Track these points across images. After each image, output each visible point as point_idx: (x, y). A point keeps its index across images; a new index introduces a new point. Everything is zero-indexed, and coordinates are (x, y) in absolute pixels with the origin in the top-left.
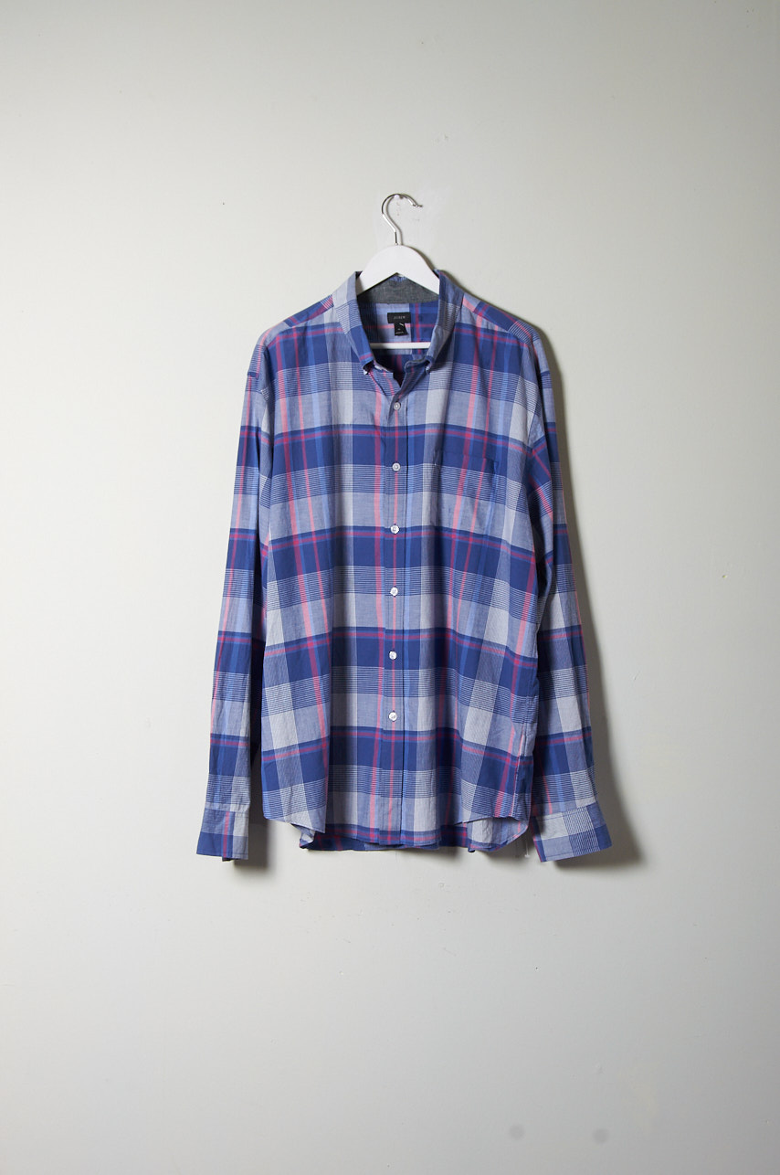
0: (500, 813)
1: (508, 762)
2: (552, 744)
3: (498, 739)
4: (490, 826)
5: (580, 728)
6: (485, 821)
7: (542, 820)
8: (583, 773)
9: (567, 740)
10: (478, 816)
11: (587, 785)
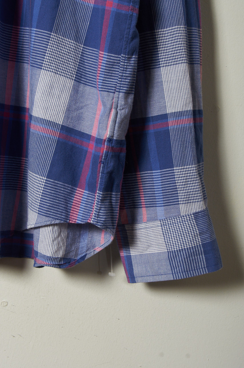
0: (78, 218)
1: (91, 149)
2: (152, 129)
3: (79, 118)
4: (64, 235)
5: (190, 107)
6: (56, 228)
7: (133, 230)
8: (192, 169)
9: (172, 125)
10: (45, 220)
11: (195, 186)
